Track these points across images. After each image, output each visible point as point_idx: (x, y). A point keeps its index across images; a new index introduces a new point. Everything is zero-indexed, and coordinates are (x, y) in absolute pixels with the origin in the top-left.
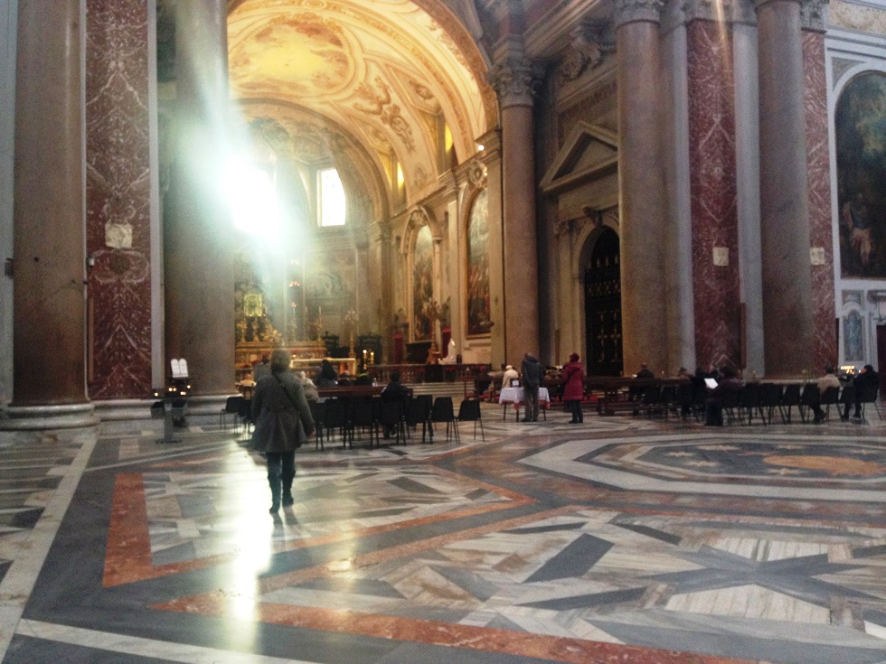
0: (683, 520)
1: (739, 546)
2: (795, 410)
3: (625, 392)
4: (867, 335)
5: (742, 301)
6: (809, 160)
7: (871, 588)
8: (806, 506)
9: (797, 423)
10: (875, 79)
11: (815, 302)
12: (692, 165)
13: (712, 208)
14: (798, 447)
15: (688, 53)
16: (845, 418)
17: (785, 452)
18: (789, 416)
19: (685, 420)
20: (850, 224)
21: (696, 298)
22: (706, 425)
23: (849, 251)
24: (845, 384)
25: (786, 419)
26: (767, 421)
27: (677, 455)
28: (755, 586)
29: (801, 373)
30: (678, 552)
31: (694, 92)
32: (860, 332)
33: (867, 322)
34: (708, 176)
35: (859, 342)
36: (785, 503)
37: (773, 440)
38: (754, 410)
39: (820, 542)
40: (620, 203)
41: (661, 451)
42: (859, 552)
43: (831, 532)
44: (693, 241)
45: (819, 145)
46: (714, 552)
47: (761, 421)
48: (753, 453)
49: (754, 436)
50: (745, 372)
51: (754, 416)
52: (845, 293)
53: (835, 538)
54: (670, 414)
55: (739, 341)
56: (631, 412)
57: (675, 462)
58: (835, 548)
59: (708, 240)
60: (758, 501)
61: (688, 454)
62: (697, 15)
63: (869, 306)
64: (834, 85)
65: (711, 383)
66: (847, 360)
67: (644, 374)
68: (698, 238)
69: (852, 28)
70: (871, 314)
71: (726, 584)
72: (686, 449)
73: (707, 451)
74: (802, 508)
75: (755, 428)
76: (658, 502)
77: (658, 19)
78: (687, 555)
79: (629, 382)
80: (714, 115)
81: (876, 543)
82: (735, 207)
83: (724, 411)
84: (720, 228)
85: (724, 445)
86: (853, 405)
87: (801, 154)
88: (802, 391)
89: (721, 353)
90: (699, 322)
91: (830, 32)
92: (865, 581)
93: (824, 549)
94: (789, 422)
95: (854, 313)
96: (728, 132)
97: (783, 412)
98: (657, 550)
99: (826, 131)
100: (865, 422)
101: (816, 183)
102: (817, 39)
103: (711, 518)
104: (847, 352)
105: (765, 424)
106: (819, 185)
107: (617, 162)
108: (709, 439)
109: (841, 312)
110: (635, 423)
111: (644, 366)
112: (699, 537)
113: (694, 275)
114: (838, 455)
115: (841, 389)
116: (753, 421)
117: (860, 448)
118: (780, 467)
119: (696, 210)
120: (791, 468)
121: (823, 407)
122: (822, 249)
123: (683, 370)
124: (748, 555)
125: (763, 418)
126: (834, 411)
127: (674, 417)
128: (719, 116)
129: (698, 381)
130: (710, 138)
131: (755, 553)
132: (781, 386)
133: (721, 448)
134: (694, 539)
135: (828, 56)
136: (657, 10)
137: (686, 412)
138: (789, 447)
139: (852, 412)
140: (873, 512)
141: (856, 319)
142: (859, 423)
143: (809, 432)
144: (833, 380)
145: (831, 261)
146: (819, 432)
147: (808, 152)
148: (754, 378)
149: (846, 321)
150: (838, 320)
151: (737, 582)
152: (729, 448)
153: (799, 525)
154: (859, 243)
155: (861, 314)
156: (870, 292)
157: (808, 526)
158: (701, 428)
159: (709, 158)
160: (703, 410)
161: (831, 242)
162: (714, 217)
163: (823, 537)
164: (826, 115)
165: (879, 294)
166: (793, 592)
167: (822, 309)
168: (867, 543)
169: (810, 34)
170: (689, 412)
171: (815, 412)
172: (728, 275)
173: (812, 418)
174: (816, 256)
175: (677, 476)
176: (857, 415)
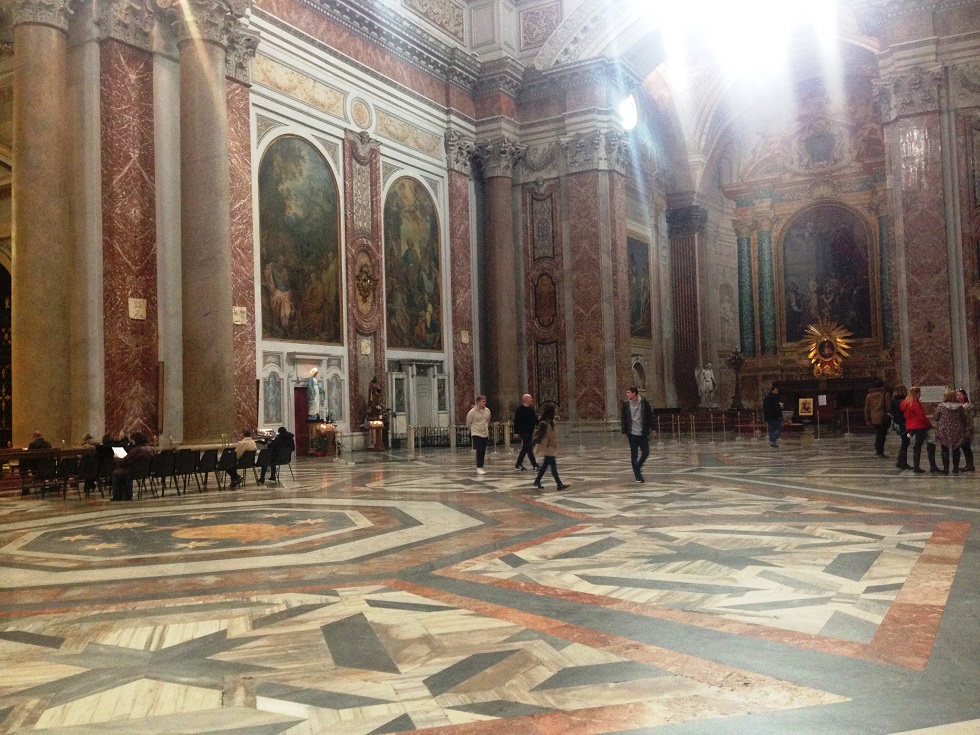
0: (70, 616)
1: (132, 637)
2: (212, 475)
3: (13, 467)
4: (286, 395)
5: (160, 359)
6: (233, 215)
7: (266, 659)
8: (210, 580)
9: (214, 490)
10: (298, 144)
11: (236, 362)
12: (105, 202)
13: (127, 253)
14: (212, 517)
15: (101, 75)
16: (261, 481)
17: (197, 524)
18: (205, 483)
19: (87, 496)
20: (272, 286)
21: (107, 354)
22: (112, 500)
23: (270, 312)
24: (263, 447)
25: (202, 486)
26: (182, 491)
27: (72, 539)
28: (144, 680)
29: (220, 437)
30: (58, 657)
31: (108, 120)
32: (279, 394)
33: (285, 383)
34: (124, 217)
35: (278, 404)
36: (189, 580)
37: (185, 511)
38: (168, 479)
39: (220, 618)
40: (13, 235)
41: (54, 536)
42: (257, 623)
43: (233, 605)
44: (105, 290)
45: (243, 202)
46: (102, 649)
47: (175, 491)
48: (161, 528)
49: (166, 508)
50: (161, 437)
51: (168, 486)
52: (266, 355)
53: (236, 611)
54: (71, 491)
55: (156, 404)
56: (20, 491)
57: (68, 548)
58: (236, 621)
59: (124, 289)
60: (161, 581)
61: (88, 537)
62: (112, 35)
63: (288, 368)
64: (259, 143)
65: (120, 453)
66: (266, 422)
67: (39, 444)
68: (112, 286)
69: (277, 88)
70: (289, 376)
71: (112, 684)
72: (85, 531)
73: (110, 531)
74: (207, 582)
75: (169, 499)
76: (41, 600)
77: (66, 28)
78: (67, 659)
79: (18, 455)
80: (131, 150)
81: (276, 610)
82: (154, 256)
83: (135, 482)
84: (137, 277)
85: (129, 521)
86: (269, 468)
87: (224, 208)
88: (219, 456)
89: (136, 417)
90: (110, 383)
91: (255, 87)
92: (262, 652)
93: (223, 625)
94: (206, 490)
95: (274, 375)
96: (147, 171)
97: (200, 479)
98: (32, 658)
99: (250, 189)
100: (279, 484)
101: (240, 239)
102: (242, 91)
103: (103, 609)
104: (267, 415)
105: (179, 494)
106: (242, 242)
107: (10, 185)
108: (115, 517)
109: (262, 373)
110: (23, 505)
111: (39, 435)
112: (87, 635)
113: (105, 327)
114: (249, 520)
115: (258, 451)
116: (167, 492)
117: (271, 512)
118: (188, 541)
119: (109, 252)
120: (200, 540)
121: (240, 472)
122: (244, 309)
123: (89, 437)
124: (141, 647)
125: (178, 488)
126: (250, 475)
127: (75, 494)
128: (137, 151)
129: (105, 450)
130: (126, 175)
131: (149, 643)
132: (198, 452)
133: (127, 525)
134: (79, 638)
135: (253, 111)
136: (65, 17)
137: (89, 487)
138: (201, 518)
139: (268, 475)
140: (276, 577)
141: (275, 381)
142: (273, 485)
143: (225, 499)
144: (250, 443)
145: (253, 322)
146: (234, 499)
147: (231, 207)
148: (171, 443)
149: (267, 383)
150: (258, 381)
151: (125, 680)
152: (136, 524)
153: (201, 602)
154: (280, 305)
155: (281, 376)
156: (289, 354)
157: (211, 601)
158: (107, 504)
159: (124, 197)
160: (110, 483)
161: (253, 302)
162: (130, 263)
163: (225, 612)
164: (250, 172)
165: (297, 356)
166: (185, 679)
167: (243, 370)
168: (268, 611)
169: (235, 85)
170: (94, 487)
171: (232, 479)
172: (146, 329)
173: (228, 485)
174: (238, 315)
175: (71, 565)
176: (273, 478)
